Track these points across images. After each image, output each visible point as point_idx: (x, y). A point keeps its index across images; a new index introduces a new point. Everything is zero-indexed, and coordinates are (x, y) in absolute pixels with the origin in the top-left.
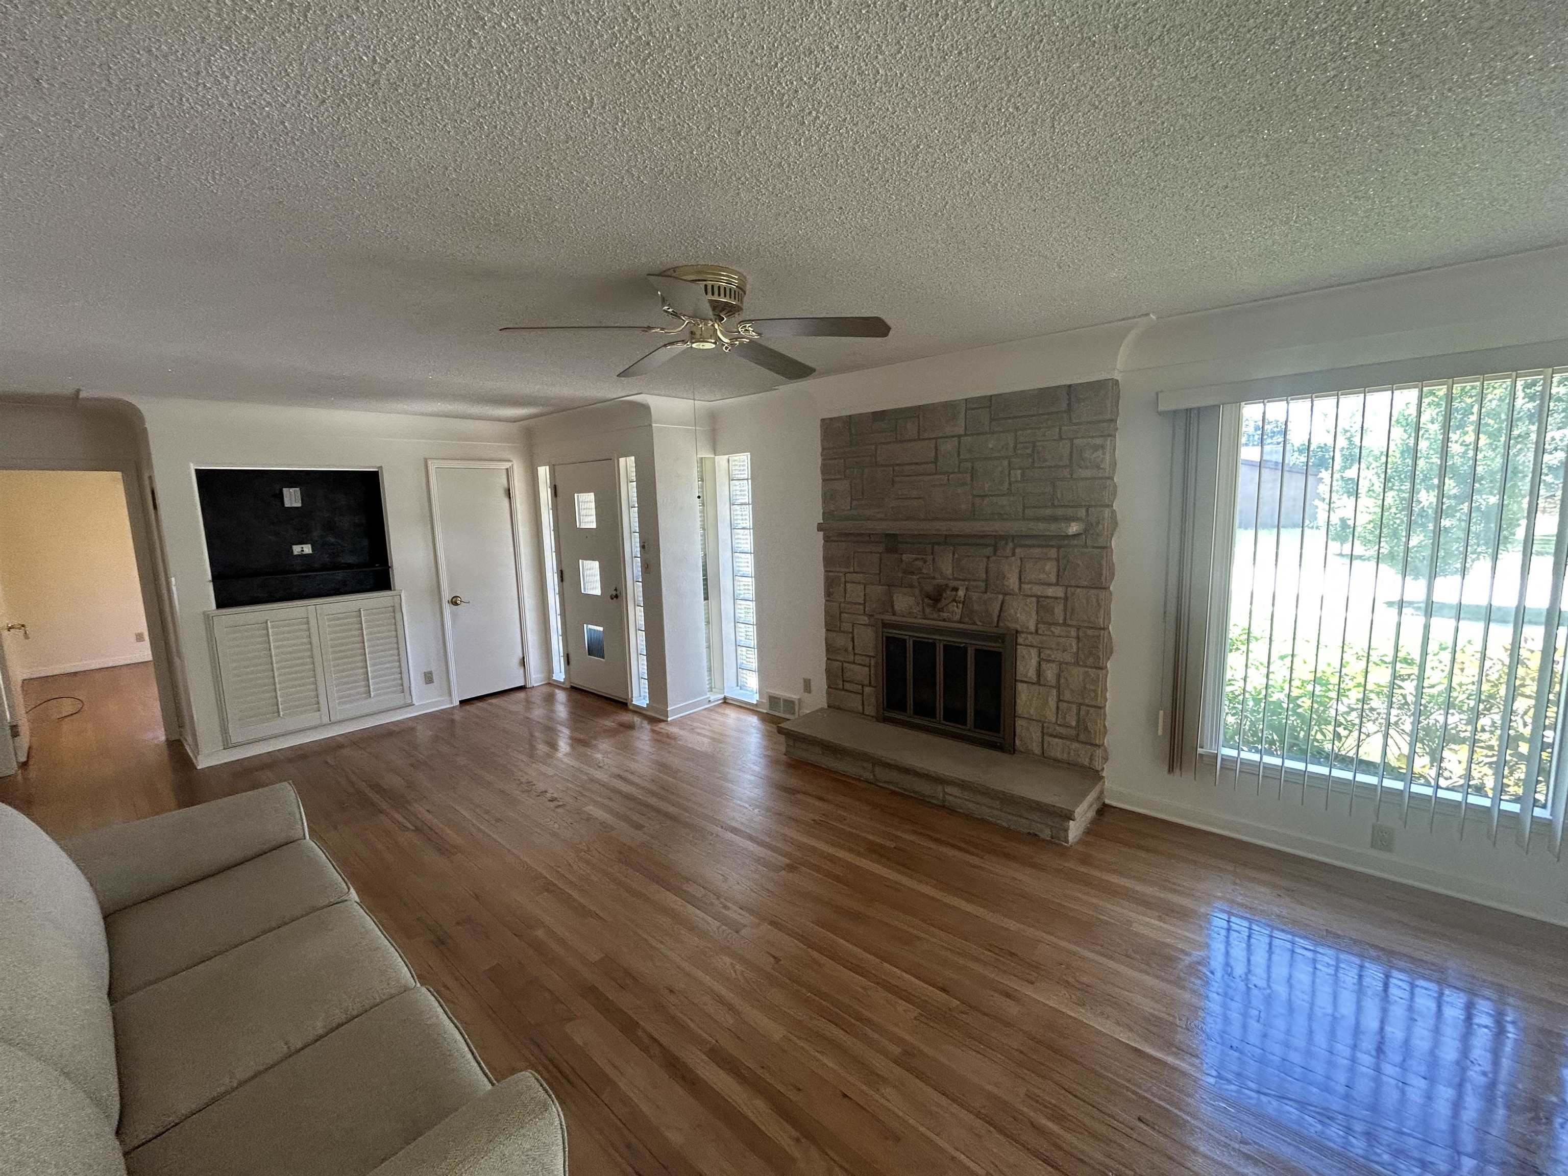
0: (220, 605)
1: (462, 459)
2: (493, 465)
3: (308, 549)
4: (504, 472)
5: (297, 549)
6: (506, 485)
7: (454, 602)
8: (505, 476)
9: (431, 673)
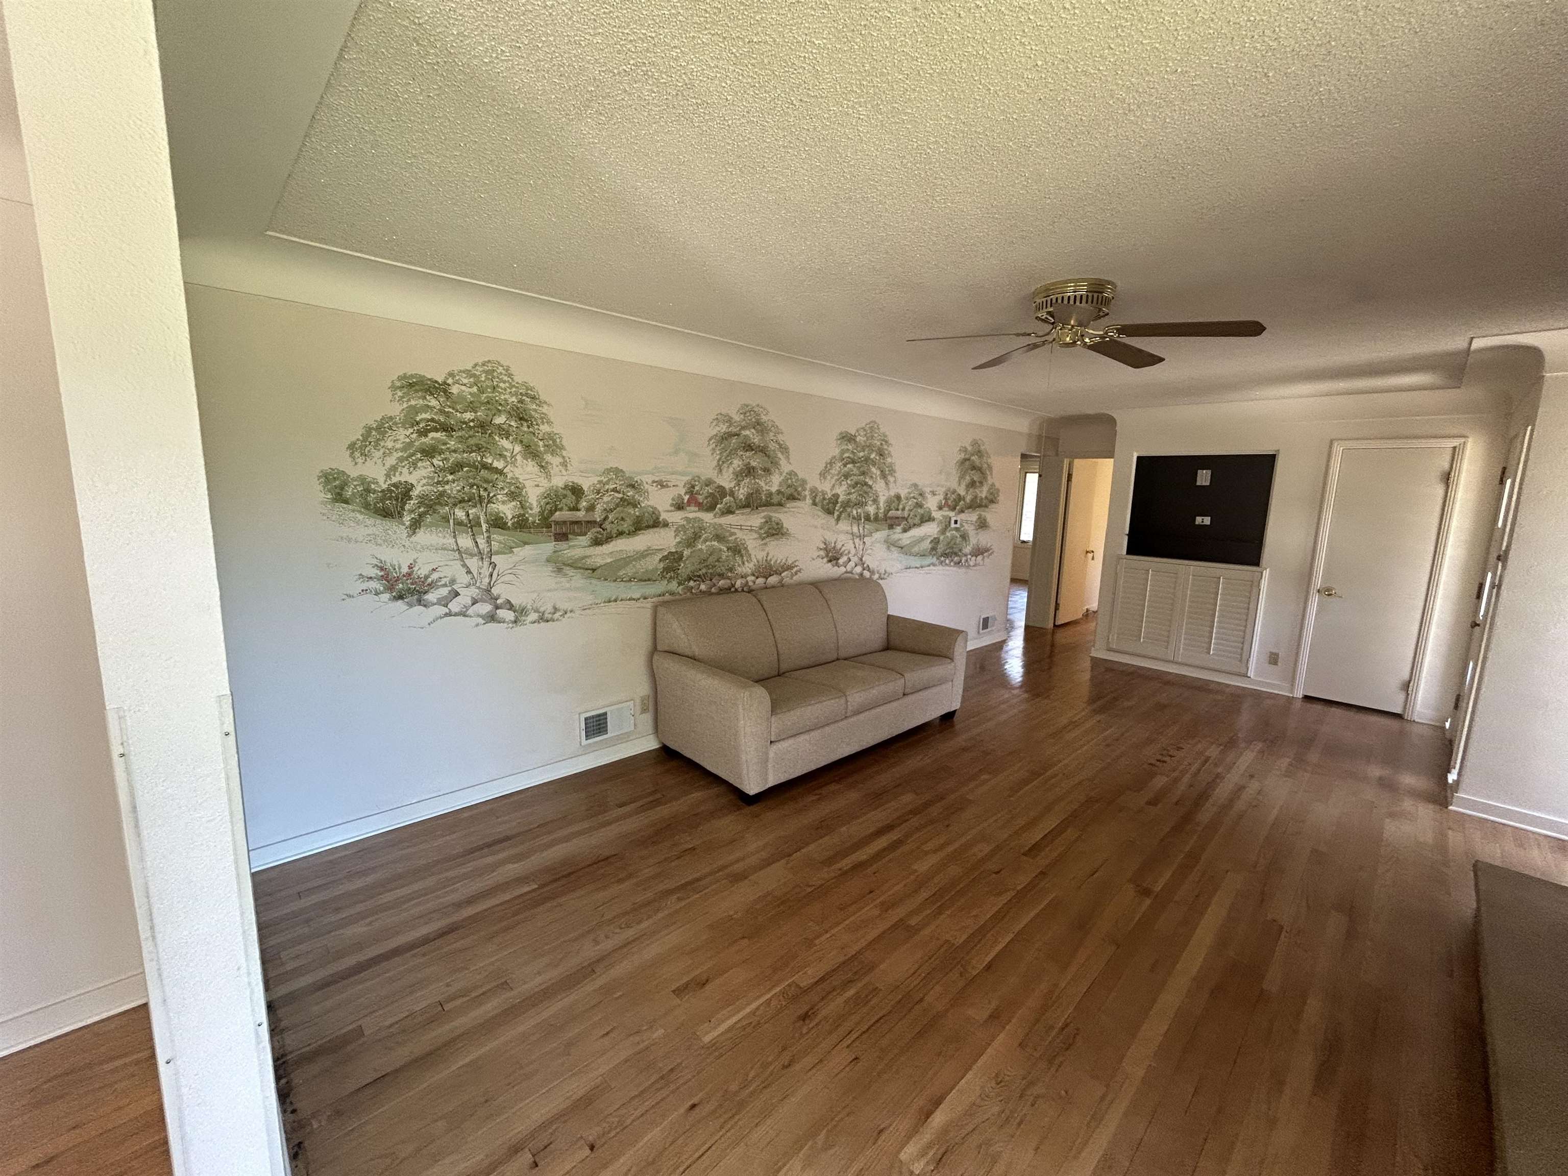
0: (1130, 551)
1: (1376, 438)
2: (1433, 443)
3: (1207, 521)
4: (1450, 451)
5: (1199, 520)
6: (1446, 466)
7: (1327, 592)
8: (1448, 458)
9: (1277, 655)
